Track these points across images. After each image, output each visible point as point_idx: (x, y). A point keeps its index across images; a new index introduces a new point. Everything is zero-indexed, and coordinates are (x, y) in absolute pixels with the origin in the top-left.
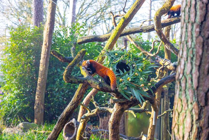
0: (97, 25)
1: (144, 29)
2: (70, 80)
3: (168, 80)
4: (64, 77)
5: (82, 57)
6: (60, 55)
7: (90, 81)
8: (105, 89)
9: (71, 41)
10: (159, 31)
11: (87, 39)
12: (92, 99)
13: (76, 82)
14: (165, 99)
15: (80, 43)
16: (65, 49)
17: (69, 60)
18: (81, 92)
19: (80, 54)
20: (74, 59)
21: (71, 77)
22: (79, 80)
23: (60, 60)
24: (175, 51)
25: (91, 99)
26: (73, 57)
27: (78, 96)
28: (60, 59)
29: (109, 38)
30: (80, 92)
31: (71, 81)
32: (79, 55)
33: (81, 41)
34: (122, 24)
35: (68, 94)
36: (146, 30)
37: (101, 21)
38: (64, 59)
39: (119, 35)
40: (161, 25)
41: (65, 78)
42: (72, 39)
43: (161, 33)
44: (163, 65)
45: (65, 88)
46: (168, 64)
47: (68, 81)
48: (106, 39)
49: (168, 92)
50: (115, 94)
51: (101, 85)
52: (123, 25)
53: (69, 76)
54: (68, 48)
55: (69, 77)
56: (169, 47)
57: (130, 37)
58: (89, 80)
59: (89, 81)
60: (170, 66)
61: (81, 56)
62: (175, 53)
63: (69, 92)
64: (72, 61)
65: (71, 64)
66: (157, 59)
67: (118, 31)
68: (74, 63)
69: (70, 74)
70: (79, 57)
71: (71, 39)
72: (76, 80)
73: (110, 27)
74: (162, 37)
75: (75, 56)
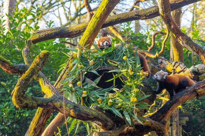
0: (50, 10)
1: (142, 14)
2: (24, 104)
3: (185, 95)
4: (13, 99)
5: (43, 63)
6: (4, 62)
7: (59, 103)
8: (83, 115)
9: (12, 38)
10: (167, 16)
11: (47, 34)
12: (58, 134)
13: (34, 105)
14: (173, 129)
15: (35, 42)
16: (4, 52)
17: (20, 70)
18: (41, 122)
19: (40, 58)
20: (30, 67)
21: (25, 98)
22: (39, 102)
23: (5, 70)
24: (194, 48)
25: (56, 134)
26: (26, 64)
27: (35, 129)
28: (5, 68)
29: (84, 31)
30: (38, 123)
31: (26, 104)
32: (37, 60)
33: (38, 37)
34: (106, 7)
35: (11, 127)
36: (145, 16)
37: (57, 4)
38: (12, 68)
39: (101, 26)
40: (170, 7)
41: (16, 100)
42: (14, 35)
43: (169, 19)
44: (174, 71)
45: (5, 118)
46: (181, 69)
47: (21, 105)
48: (79, 33)
49: (178, 117)
50: (100, 123)
51: (76, 108)
52: (107, 9)
53: (22, 96)
54: (8, 51)
55: (22, 99)
56: (184, 42)
57: (114, 28)
58: (56, 101)
59: (56, 104)
60: (186, 72)
61: (41, 63)
62: (194, 51)
63: (12, 124)
64: (27, 72)
65: (24, 76)
66: (162, 63)
67: (99, 19)
68: (30, 75)
69: (24, 92)
70: (38, 65)
71: (12, 35)
72: (34, 102)
73: (72, 13)
74: (172, 27)
75: (30, 63)
